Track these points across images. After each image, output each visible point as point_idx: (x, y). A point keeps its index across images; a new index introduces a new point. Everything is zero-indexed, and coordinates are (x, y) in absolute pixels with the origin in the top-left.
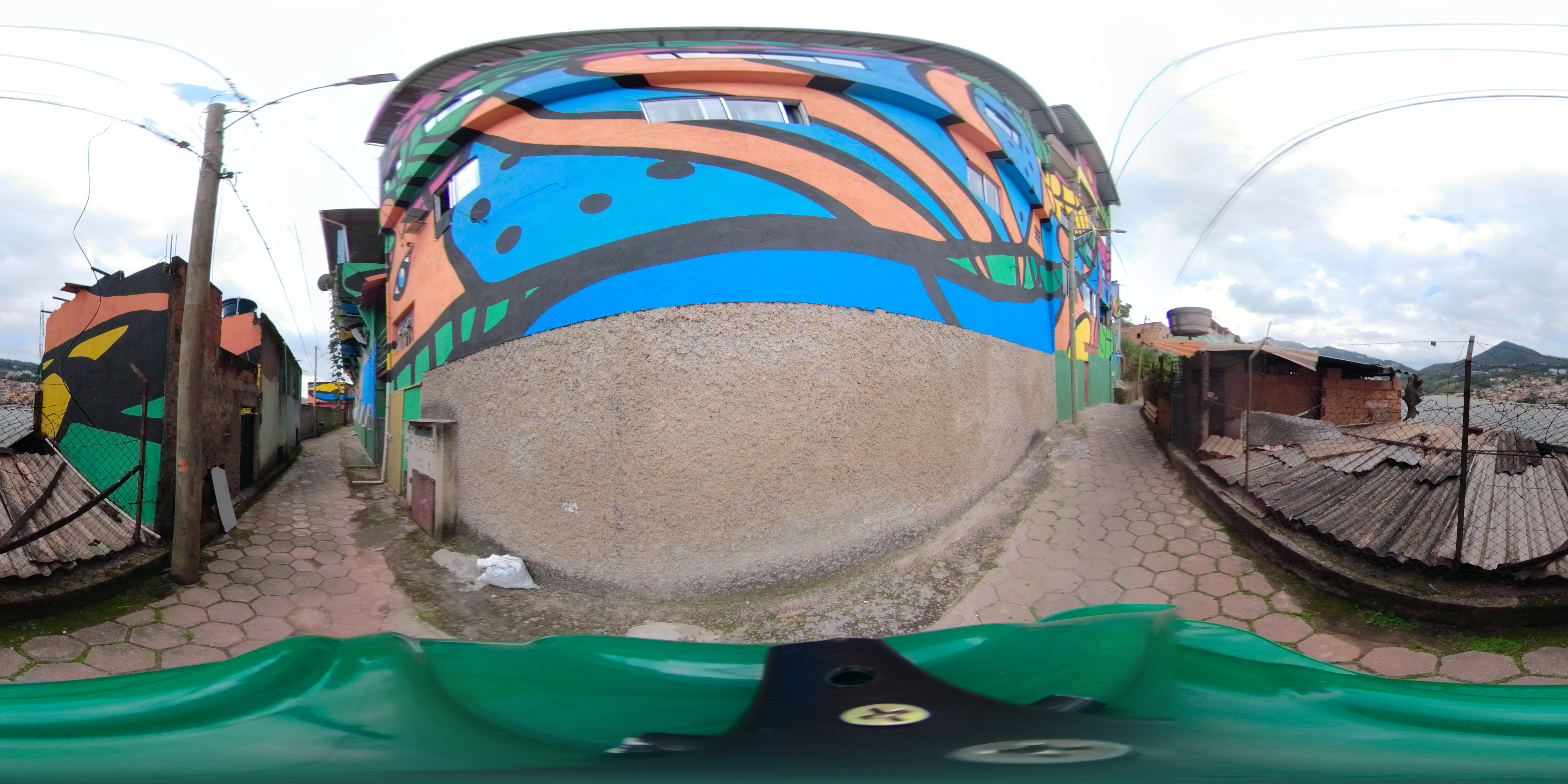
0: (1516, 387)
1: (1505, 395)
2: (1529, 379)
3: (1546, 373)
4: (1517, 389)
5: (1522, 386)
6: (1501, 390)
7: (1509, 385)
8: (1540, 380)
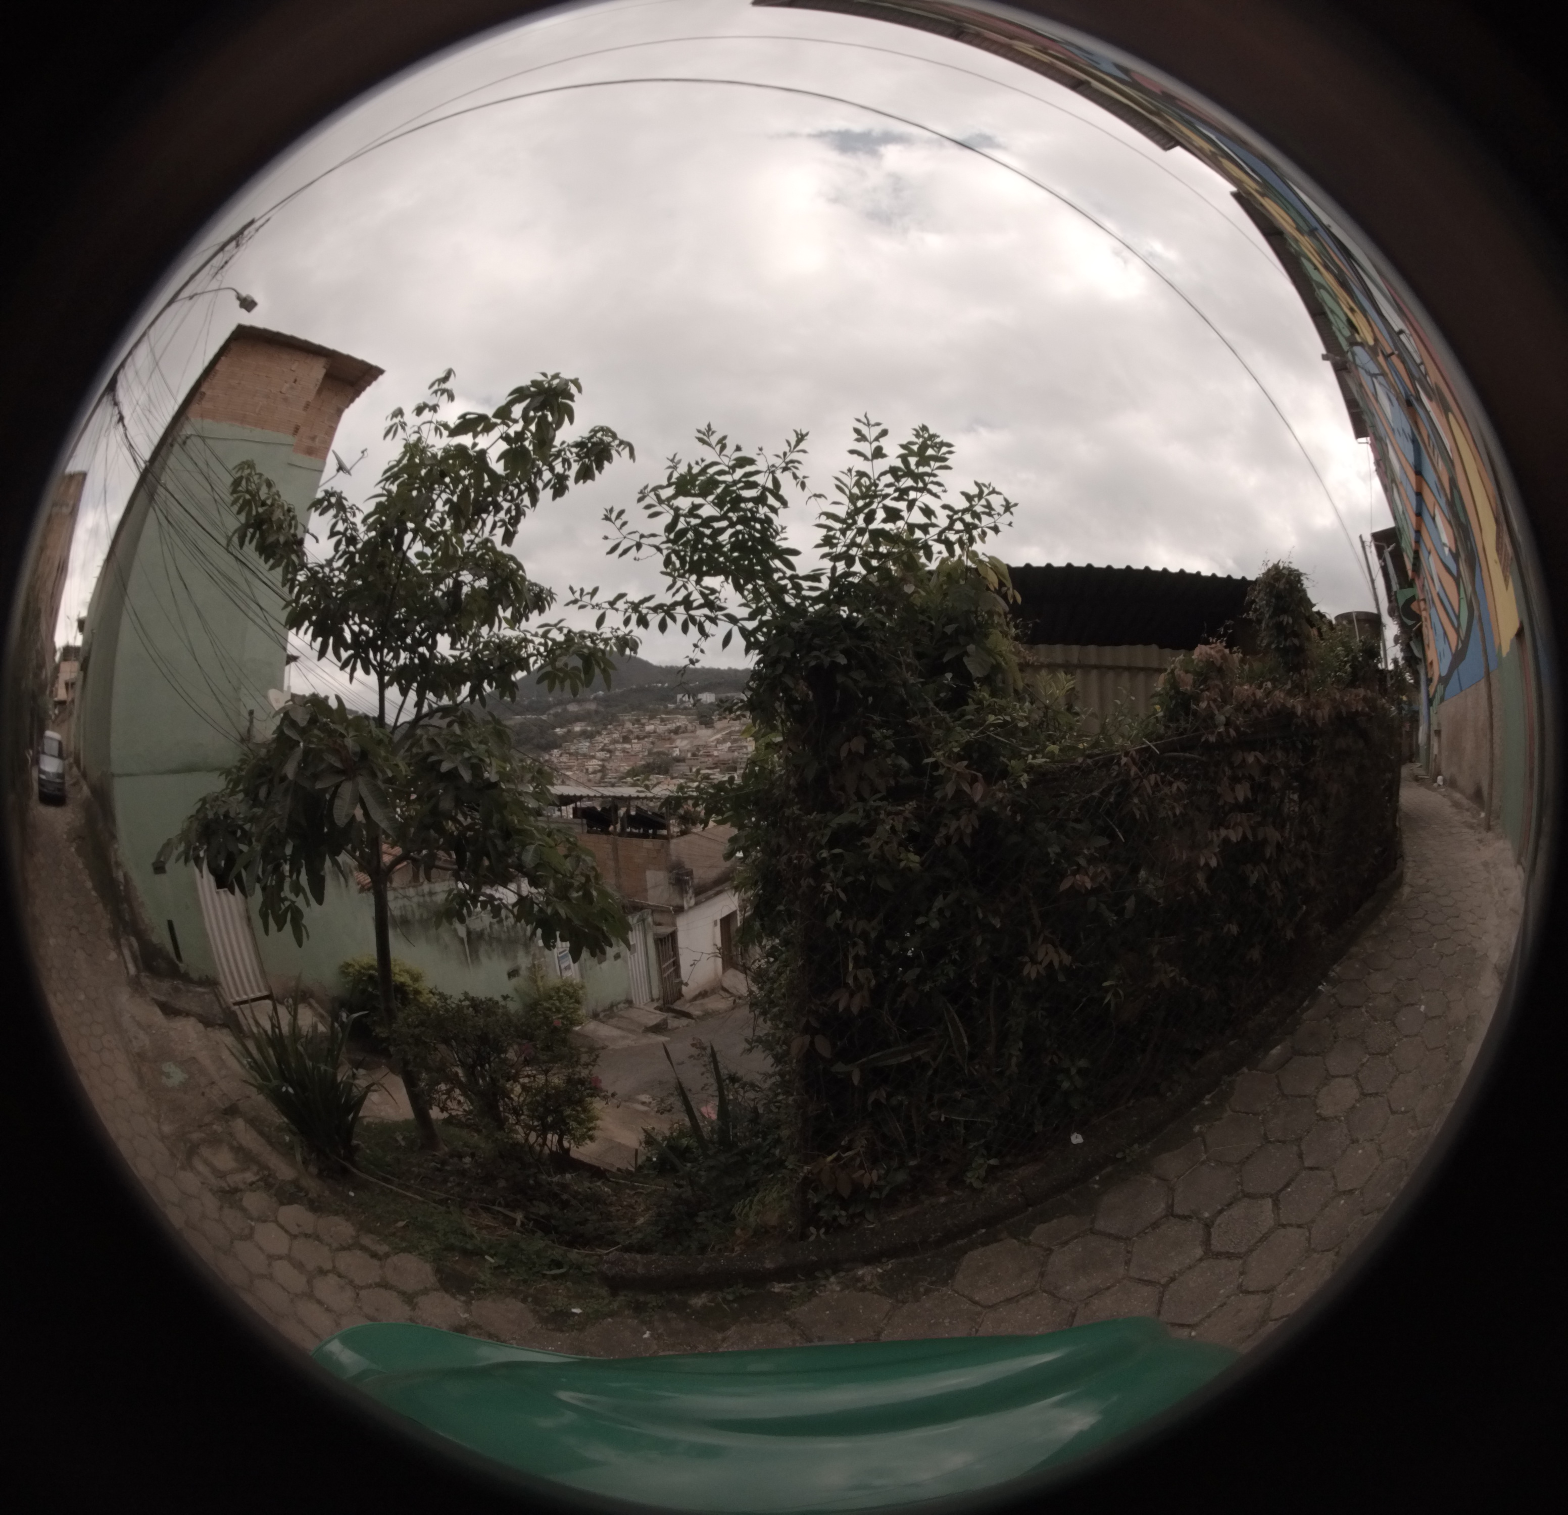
0: (615, 742)
1: (595, 762)
2: (638, 721)
3: (671, 706)
4: (619, 746)
5: (626, 740)
6: (585, 750)
7: (598, 738)
8: (662, 720)
